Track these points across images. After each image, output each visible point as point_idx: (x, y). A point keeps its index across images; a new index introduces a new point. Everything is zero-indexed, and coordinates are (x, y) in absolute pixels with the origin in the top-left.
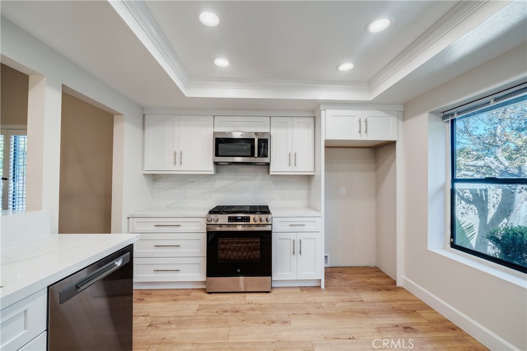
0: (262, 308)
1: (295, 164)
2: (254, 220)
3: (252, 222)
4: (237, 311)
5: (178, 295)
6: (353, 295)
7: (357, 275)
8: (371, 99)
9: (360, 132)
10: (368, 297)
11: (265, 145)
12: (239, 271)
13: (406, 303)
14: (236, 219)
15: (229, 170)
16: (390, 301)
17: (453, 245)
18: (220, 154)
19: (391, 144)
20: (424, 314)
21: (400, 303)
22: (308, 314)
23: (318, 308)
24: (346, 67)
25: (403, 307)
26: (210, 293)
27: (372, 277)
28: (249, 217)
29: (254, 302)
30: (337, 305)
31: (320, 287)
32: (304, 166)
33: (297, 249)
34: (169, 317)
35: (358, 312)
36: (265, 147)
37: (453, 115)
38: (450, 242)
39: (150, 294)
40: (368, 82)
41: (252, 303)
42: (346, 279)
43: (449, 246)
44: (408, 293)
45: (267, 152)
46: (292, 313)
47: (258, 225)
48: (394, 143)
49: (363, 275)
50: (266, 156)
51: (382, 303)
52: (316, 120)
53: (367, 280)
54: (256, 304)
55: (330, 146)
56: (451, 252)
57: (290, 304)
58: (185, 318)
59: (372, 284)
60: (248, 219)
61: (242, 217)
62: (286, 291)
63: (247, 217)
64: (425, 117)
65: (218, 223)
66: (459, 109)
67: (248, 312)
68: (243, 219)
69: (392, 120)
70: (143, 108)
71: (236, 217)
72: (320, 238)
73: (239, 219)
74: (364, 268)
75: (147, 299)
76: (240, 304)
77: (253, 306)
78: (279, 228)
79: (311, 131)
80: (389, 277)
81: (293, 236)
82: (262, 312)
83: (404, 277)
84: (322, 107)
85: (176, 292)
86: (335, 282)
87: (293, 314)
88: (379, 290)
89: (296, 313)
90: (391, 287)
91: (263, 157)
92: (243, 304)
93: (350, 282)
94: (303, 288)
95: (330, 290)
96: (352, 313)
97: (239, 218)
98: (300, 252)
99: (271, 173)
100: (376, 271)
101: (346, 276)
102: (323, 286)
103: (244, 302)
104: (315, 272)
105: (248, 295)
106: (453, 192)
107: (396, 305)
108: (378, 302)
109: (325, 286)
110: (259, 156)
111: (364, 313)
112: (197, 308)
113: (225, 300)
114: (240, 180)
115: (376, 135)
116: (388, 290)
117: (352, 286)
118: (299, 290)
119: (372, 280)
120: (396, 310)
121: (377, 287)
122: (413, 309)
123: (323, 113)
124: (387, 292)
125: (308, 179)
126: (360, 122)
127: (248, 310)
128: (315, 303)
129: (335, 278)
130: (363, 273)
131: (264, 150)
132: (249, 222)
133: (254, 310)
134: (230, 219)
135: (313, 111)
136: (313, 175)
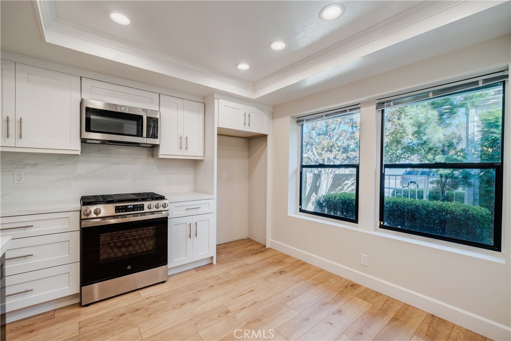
0: (165, 297)
1: (186, 148)
2: (149, 208)
3: (146, 210)
4: (138, 310)
5: (32, 325)
6: (240, 262)
7: (237, 247)
8: (254, 98)
9: (245, 124)
10: (251, 260)
11: (154, 125)
12: (129, 267)
13: (276, 257)
14: (126, 209)
15: (99, 151)
16: (265, 259)
17: (301, 210)
18: (92, 129)
19: (263, 137)
20: (286, 260)
21: (272, 258)
22: (212, 287)
23: (218, 280)
24: (244, 67)
25: (275, 260)
27: (248, 246)
28: (143, 205)
29: (153, 295)
30: (231, 273)
31: (212, 263)
32: (194, 151)
33: (192, 232)
35: (248, 273)
36: (154, 127)
37: (303, 120)
38: (299, 209)
40: (253, 83)
41: (150, 297)
42: (230, 252)
43: (299, 211)
44: (274, 250)
45: (157, 132)
47: (153, 213)
48: (266, 136)
49: (241, 246)
50: (155, 136)
51: (262, 262)
52: (206, 106)
53: (246, 249)
54: (156, 296)
55: (223, 134)
56: (300, 215)
57: (191, 285)
59: (250, 251)
60: (142, 207)
61: (134, 205)
62: (182, 275)
63: (140, 205)
64: (288, 119)
65: (101, 215)
66: (307, 118)
67: (151, 306)
68: (135, 208)
69: (266, 118)
71: (126, 206)
72: (213, 218)
73: (131, 208)
74: (240, 240)
76: (138, 302)
77: (154, 299)
78: (175, 213)
79: (201, 116)
80: (259, 243)
81: (188, 220)
82: (166, 300)
83: (270, 240)
84: (215, 96)
85: (25, 323)
86: (222, 256)
87: (198, 292)
88: (256, 254)
89: (201, 289)
90: (262, 249)
91: (151, 137)
92: (141, 301)
93: (233, 254)
94: (197, 269)
95: (221, 263)
96: (245, 275)
97: (129, 207)
98: (196, 234)
99: (160, 156)
100: (249, 241)
101: (229, 250)
102: (215, 262)
103: (141, 299)
104: (208, 250)
105: (141, 292)
106: (301, 173)
107: (270, 260)
108: (259, 262)
109: (217, 261)
110: (147, 137)
111: (253, 272)
112: (77, 327)
113: (114, 305)
114: (116, 164)
115: (255, 128)
116: (262, 252)
117: (236, 256)
118: (194, 272)
119: (249, 248)
120: (271, 264)
121: (254, 252)
122: (281, 259)
123: (216, 101)
124: (262, 254)
125: (195, 163)
126: (245, 115)
127: (150, 304)
128: (214, 277)
129: (221, 254)
130: (241, 245)
131: (154, 130)
132: (143, 210)
133: (156, 302)
134: (117, 209)
135: (204, 98)
136: (202, 161)
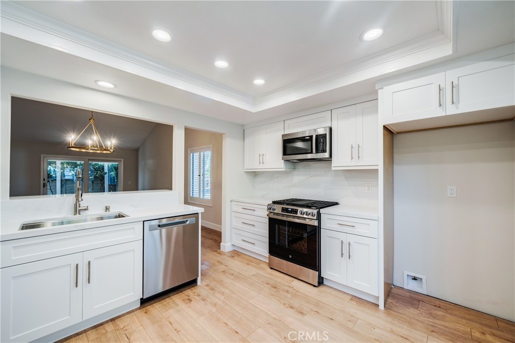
0: (296, 294)
1: (359, 157)
2: (301, 213)
3: (299, 215)
4: (275, 288)
5: (252, 261)
8: (451, 52)
11: (323, 140)
12: (290, 257)
14: (287, 210)
15: (304, 167)
18: (287, 153)
22: (332, 319)
26: (271, 268)
29: (294, 288)
31: (378, 306)
33: (346, 252)
34: (235, 271)
36: (323, 143)
39: (239, 255)
40: (439, 30)
41: (292, 287)
45: (326, 147)
46: (316, 310)
47: (304, 219)
50: (324, 151)
54: (294, 290)
58: (242, 276)
60: (296, 212)
61: (292, 209)
62: (335, 293)
63: (296, 209)
65: (275, 212)
67: (282, 292)
68: (292, 211)
70: (243, 126)
75: (235, 258)
76: (283, 284)
78: (328, 225)
84: (378, 86)
85: (253, 260)
89: (320, 312)
91: (321, 152)
92: (285, 285)
93: (436, 321)
94: (354, 298)
97: (289, 209)
98: (349, 256)
99: (333, 169)
101: (439, 313)
102: (381, 306)
103: (287, 284)
104: (369, 285)
105: (296, 281)
110: (317, 152)
112: (254, 273)
113: (277, 277)
114: (313, 176)
117: (432, 326)
118: (348, 298)
123: (380, 92)
128: (351, 316)
131: (323, 146)
132: (297, 214)
133: (287, 292)
134: (283, 210)
